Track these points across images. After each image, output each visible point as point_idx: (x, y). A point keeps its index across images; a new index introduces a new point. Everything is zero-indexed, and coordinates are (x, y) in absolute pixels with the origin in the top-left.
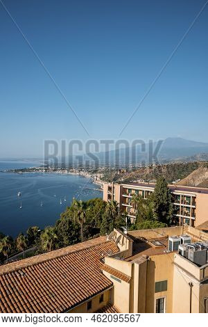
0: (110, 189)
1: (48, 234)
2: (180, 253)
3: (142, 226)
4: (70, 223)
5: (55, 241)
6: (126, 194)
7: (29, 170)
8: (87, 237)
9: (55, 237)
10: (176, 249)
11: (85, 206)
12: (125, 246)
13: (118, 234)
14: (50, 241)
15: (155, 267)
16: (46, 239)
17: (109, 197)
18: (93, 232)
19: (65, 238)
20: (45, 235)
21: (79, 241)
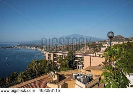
0: (49, 55)
1: (21, 75)
2: (78, 80)
3: (62, 70)
4: (31, 70)
5: (25, 78)
6: (55, 57)
7: (12, 47)
8: (39, 75)
9: (25, 76)
10: (76, 78)
11: (38, 62)
12: (55, 78)
13: (53, 73)
14: (22, 78)
15: (68, 86)
16: (20, 77)
17: (49, 58)
18: (42, 73)
19: (29, 77)
20: (20, 75)
21: (35, 77)
